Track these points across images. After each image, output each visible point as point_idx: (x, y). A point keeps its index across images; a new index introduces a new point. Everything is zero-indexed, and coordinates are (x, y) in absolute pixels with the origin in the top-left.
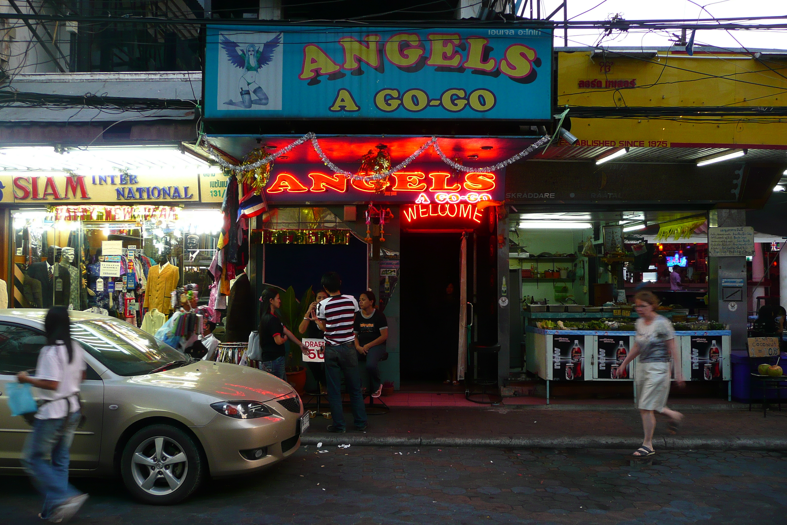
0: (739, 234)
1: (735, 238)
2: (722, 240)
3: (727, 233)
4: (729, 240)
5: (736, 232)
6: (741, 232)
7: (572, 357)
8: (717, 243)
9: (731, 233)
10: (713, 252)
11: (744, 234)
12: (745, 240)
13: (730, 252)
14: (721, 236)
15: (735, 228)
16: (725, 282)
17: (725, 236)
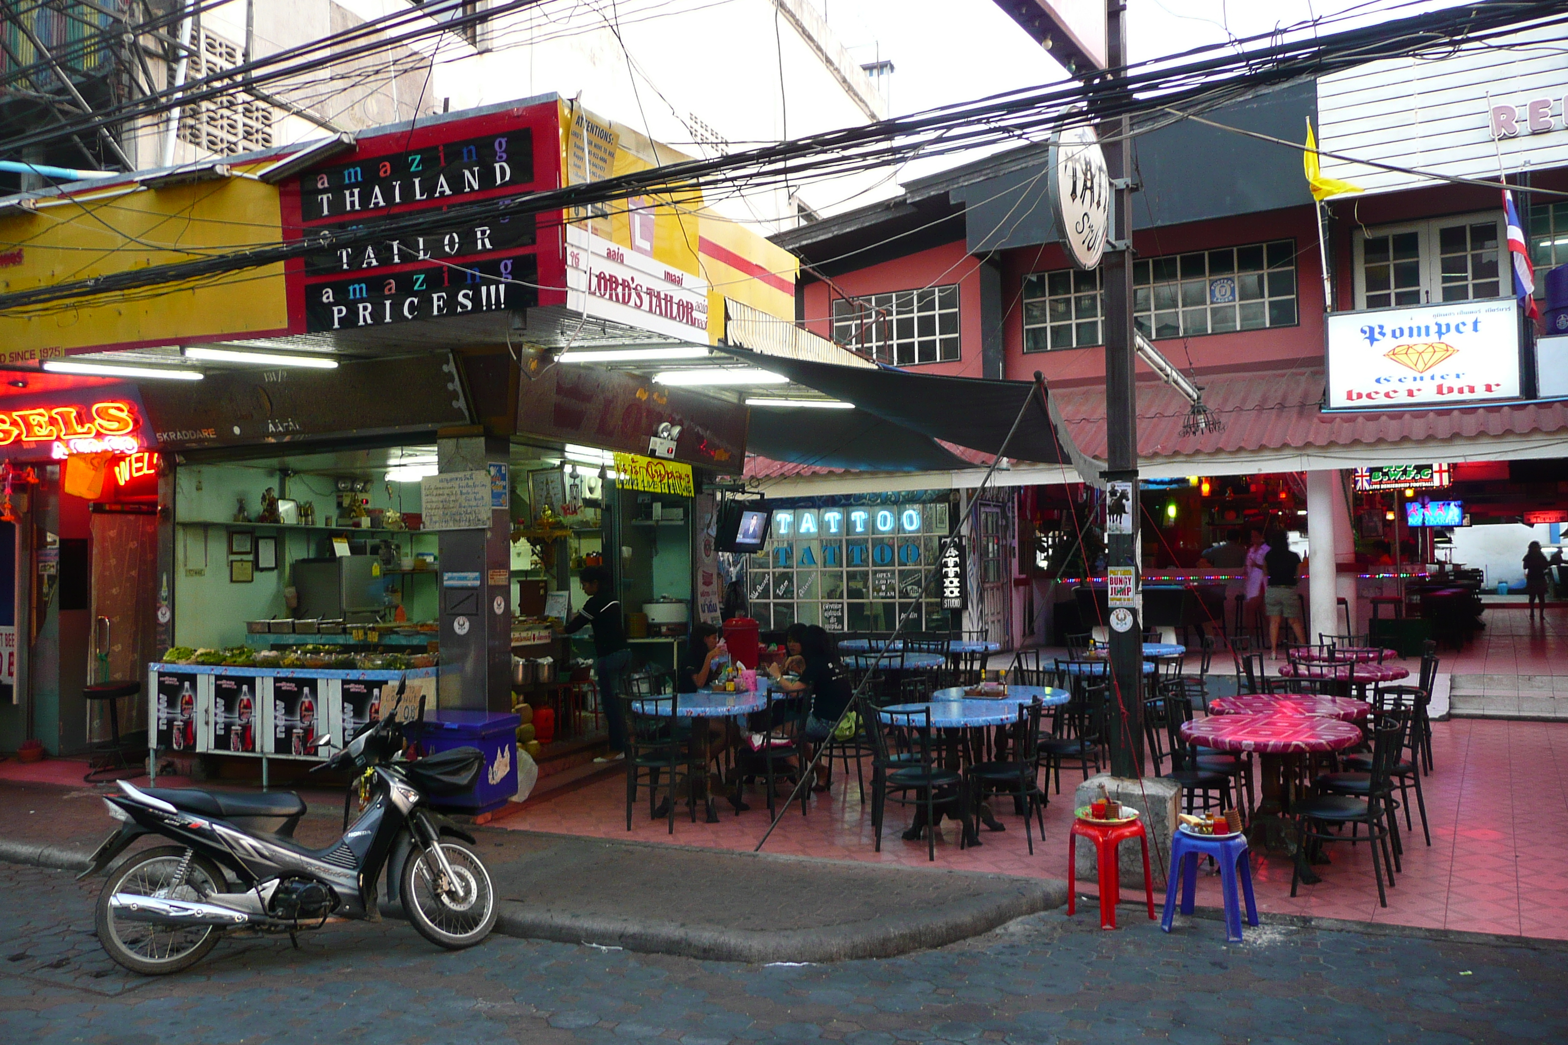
0: (467, 486)
1: (461, 493)
2: (441, 498)
3: (450, 485)
4: (453, 498)
5: (464, 483)
6: (470, 483)
7: (182, 711)
8: (434, 505)
9: (456, 484)
10: (427, 523)
11: (475, 486)
12: (478, 496)
13: (455, 520)
14: (441, 492)
15: (461, 475)
16: (450, 579)
17: (446, 491)
